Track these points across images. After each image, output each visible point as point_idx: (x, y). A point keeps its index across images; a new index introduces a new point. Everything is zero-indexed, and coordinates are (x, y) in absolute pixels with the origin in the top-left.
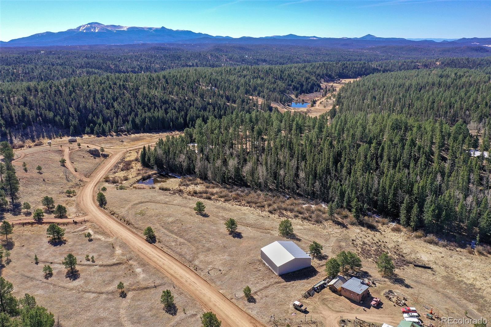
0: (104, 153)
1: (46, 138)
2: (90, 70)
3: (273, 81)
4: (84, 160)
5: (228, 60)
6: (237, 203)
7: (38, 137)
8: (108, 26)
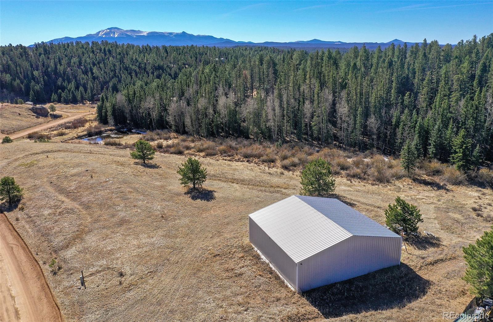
0: (55, 113)
6: (225, 158)
8: (127, 31)
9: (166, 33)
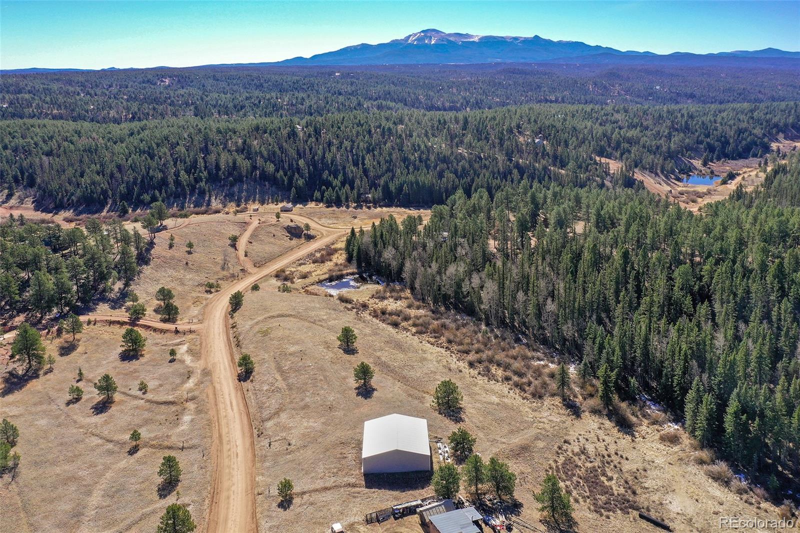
0: (309, 233)
1: (257, 202)
2: (384, 103)
3: (666, 133)
4: (272, 240)
5: (623, 92)
7: (247, 201)
8: (450, 35)
9: (507, 37)
